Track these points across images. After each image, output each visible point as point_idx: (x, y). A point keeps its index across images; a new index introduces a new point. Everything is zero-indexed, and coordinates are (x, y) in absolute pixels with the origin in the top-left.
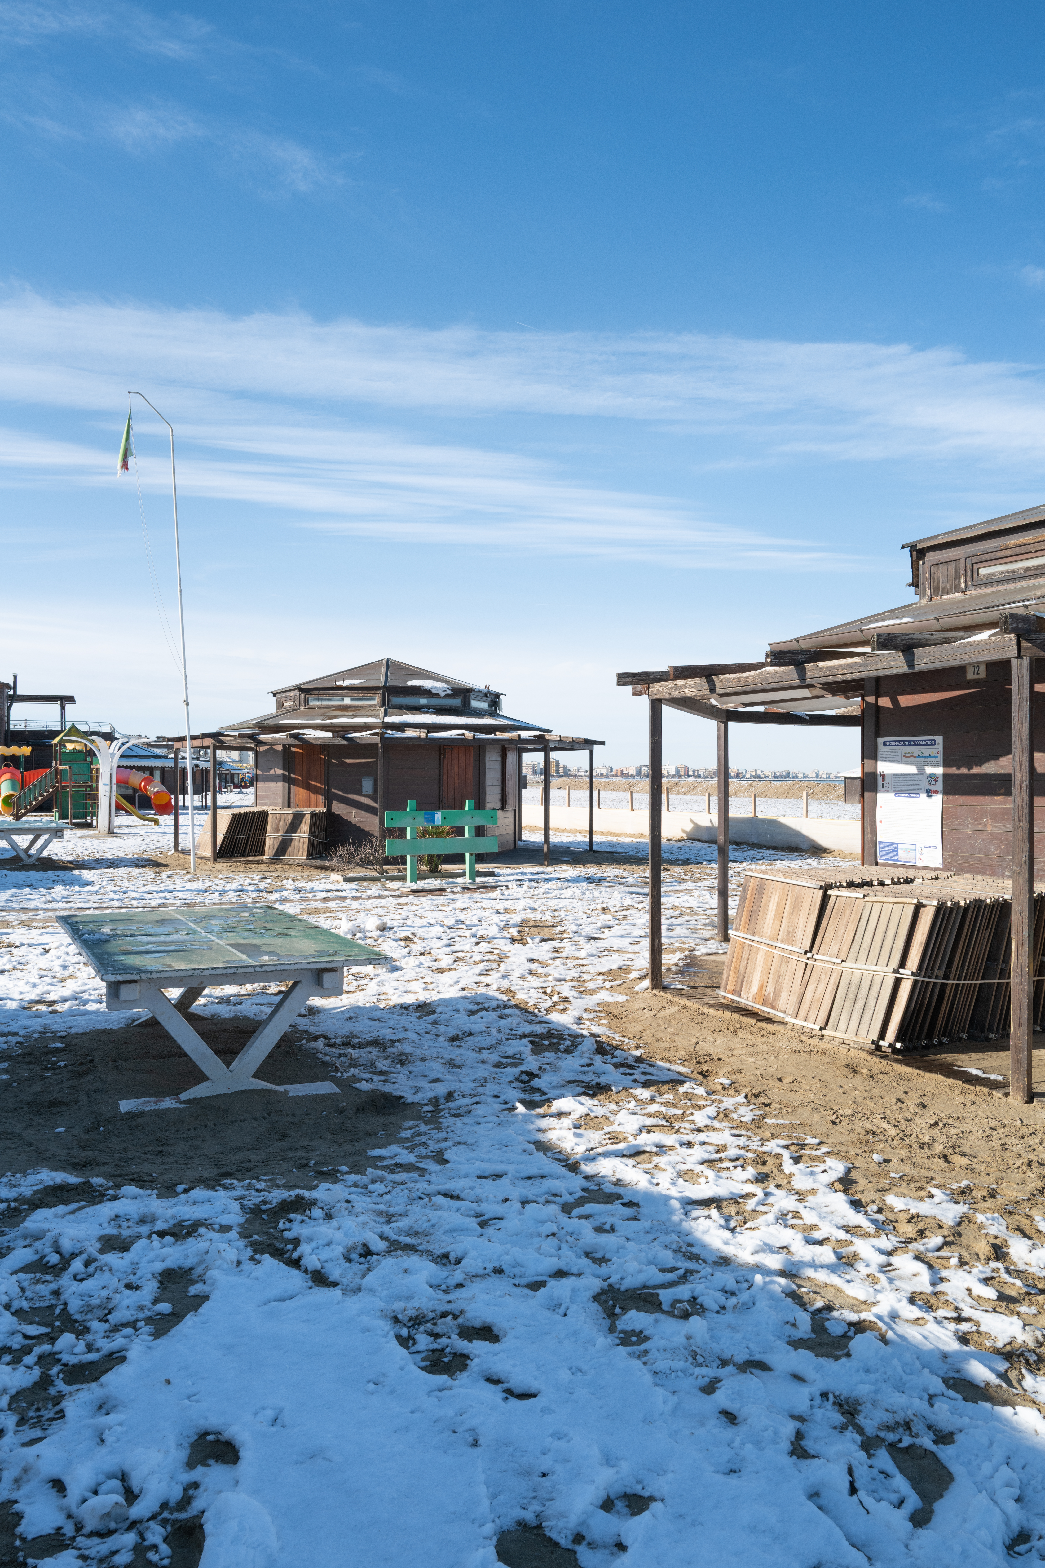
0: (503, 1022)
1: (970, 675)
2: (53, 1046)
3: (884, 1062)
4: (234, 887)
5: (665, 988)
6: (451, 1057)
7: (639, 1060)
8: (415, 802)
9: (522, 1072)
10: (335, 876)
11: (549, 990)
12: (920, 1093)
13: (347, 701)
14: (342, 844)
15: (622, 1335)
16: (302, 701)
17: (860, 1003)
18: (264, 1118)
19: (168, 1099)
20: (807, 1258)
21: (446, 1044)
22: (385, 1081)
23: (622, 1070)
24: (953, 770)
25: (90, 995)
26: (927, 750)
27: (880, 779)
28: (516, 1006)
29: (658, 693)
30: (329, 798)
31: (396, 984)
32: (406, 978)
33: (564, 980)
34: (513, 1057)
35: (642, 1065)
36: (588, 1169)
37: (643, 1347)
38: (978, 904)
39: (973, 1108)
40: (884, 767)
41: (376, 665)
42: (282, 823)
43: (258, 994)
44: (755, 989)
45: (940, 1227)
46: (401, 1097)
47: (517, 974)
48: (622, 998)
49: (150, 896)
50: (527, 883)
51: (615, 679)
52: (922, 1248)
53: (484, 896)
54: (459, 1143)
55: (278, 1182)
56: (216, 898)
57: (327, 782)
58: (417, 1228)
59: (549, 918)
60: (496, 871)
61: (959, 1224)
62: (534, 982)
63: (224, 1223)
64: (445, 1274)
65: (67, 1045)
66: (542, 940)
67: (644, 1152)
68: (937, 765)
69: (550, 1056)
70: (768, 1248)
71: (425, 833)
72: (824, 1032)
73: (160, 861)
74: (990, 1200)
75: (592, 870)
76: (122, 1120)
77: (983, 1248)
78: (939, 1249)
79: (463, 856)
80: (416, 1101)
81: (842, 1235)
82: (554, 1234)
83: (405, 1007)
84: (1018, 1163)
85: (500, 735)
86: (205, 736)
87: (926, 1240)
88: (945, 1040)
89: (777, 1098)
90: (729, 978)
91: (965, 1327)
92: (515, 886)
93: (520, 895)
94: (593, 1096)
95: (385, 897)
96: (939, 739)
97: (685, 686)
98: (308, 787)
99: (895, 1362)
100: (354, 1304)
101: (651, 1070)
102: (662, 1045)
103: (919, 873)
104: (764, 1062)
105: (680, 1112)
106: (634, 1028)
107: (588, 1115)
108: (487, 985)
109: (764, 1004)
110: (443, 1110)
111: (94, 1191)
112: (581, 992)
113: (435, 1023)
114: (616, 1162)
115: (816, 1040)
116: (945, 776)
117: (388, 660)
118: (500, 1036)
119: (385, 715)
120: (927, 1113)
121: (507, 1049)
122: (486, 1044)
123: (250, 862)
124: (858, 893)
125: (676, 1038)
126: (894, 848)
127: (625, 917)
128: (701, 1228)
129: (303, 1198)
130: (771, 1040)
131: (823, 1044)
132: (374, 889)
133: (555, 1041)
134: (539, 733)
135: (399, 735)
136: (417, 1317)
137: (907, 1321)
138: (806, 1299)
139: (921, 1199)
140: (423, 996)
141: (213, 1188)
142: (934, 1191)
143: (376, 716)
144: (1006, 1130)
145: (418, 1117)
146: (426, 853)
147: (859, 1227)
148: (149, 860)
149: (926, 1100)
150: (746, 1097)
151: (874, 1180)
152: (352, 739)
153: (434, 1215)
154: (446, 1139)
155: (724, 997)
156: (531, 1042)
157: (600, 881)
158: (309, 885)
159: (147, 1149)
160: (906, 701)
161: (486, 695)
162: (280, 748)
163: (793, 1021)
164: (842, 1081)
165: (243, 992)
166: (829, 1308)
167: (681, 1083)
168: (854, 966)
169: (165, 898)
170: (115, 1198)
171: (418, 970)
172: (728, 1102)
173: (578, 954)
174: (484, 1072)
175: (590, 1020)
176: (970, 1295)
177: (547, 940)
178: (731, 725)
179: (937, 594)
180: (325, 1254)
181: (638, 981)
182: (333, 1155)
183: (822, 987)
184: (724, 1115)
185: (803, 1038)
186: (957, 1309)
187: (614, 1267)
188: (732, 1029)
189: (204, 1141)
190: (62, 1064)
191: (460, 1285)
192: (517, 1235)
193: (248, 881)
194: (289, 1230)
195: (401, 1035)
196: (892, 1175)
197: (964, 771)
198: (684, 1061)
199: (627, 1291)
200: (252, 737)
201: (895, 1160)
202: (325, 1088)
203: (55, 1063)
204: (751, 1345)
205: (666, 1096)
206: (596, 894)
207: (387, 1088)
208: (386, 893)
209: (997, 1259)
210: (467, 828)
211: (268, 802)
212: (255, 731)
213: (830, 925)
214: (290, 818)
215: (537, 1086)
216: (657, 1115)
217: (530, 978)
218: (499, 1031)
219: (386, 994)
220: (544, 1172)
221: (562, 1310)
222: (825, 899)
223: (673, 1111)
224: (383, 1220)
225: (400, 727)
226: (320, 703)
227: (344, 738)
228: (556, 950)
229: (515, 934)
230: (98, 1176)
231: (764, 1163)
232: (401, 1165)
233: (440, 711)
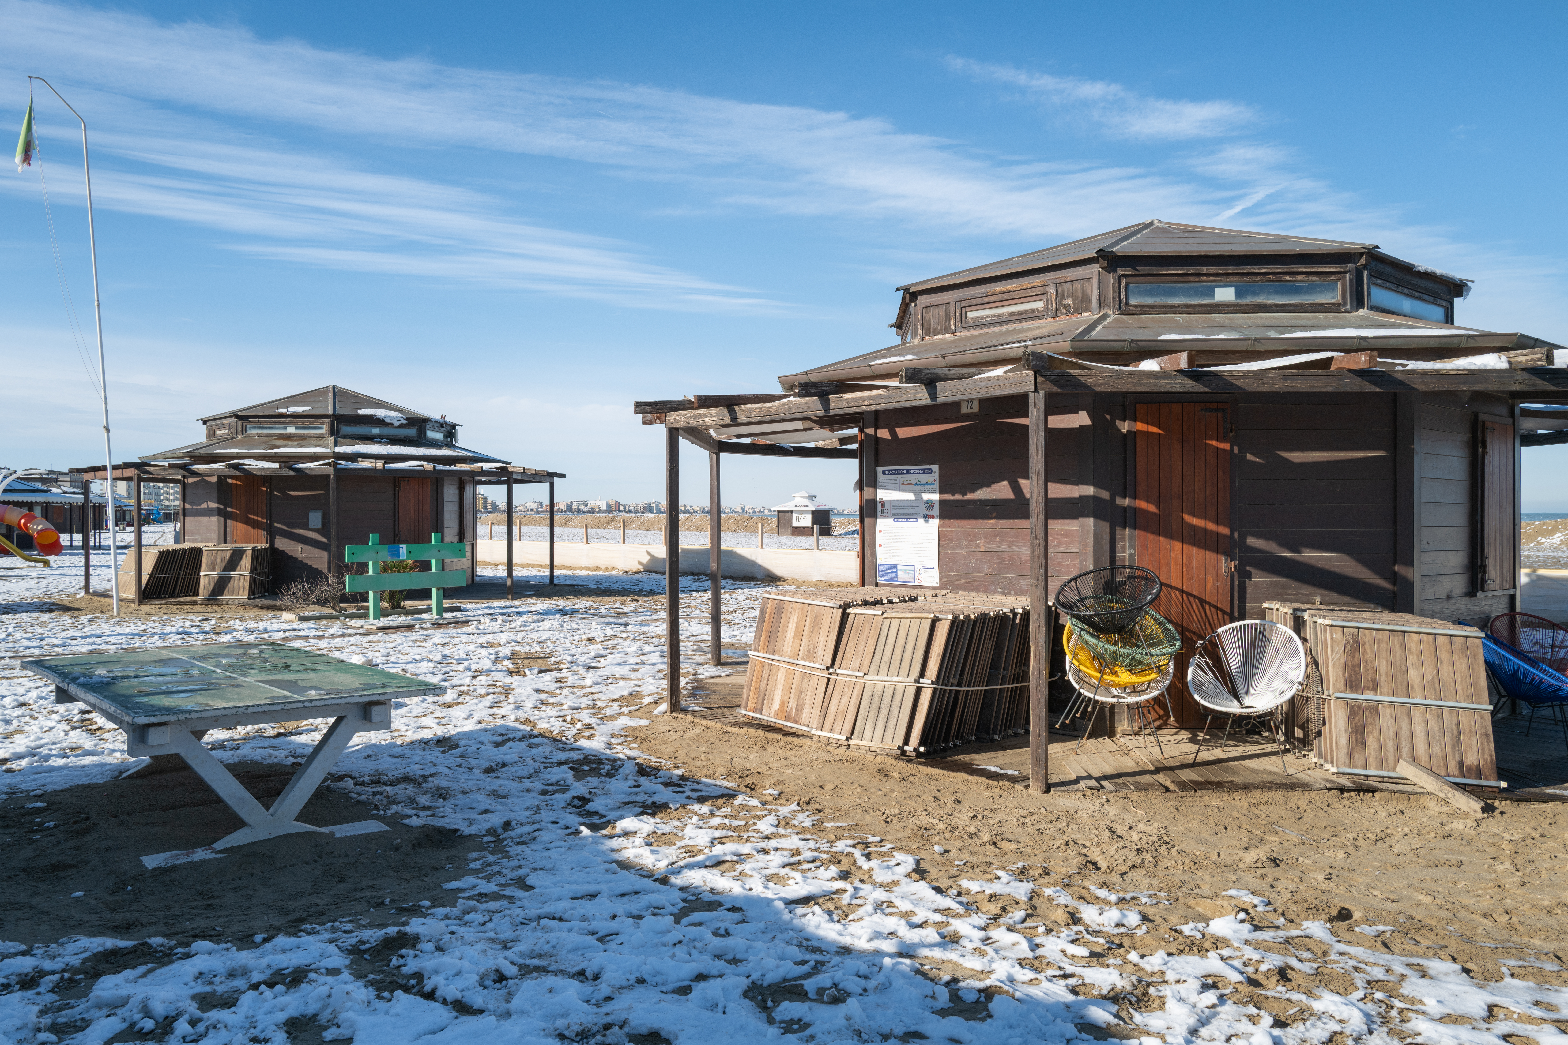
0: (534, 751)
1: (964, 410)
2: (32, 806)
3: (911, 765)
4: (174, 629)
5: (684, 710)
6: (492, 788)
7: (682, 778)
8: (377, 535)
9: (574, 797)
10: (286, 616)
11: (568, 719)
12: (952, 790)
13: (291, 430)
14: (295, 581)
15: (783, 1025)
16: (240, 429)
17: (884, 712)
18: (315, 861)
19: (200, 850)
20: (916, 940)
21: (482, 776)
22: (433, 815)
23: (671, 788)
24: (948, 497)
25: (50, 750)
26: (924, 478)
27: (879, 506)
28: (541, 735)
29: (676, 422)
30: (272, 534)
31: (405, 720)
32: (414, 714)
33: (579, 708)
34: (557, 783)
35: (688, 783)
36: (678, 881)
37: (808, 1032)
38: (983, 617)
39: (1001, 800)
40: (883, 494)
41: (319, 393)
42: (219, 560)
43: (255, 737)
44: (776, 706)
45: (1017, 903)
46: (457, 830)
47: (529, 705)
48: (644, 722)
49: (75, 642)
50: (500, 618)
51: (633, 408)
52: (1011, 922)
53: (459, 631)
54: (536, 869)
55: (362, 922)
56: (156, 641)
57: (269, 516)
58: (537, 950)
59: (538, 649)
60: (462, 606)
61: (1031, 899)
62: (549, 711)
63: (330, 966)
64: (591, 989)
65: (50, 804)
66: (540, 672)
67: (724, 862)
68: (933, 492)
69: (594, 781)
70: (877, 935)
71: (386, 568)
72: (851, 742)
73: (69, 605)
74: (1047, 877)
75: (561, 603)
76: (152, 876)
77: (1061, 916)
78: (1023, 921)
79: (430, 591)
80: (473, 832)
81: (938, 917)
82: (680, 942)
83: (425, 743)
84: (1057, 844)
85: (459, 467)
86: (127, 465)
87: (1010, 915)
88: (958, 743)
89: (827, 805)
90: (749, 697)
91: (1072, 981)
92: (487, 621)
93: (496, 629)
94: (653, 815)
95: (350, 635)
96: (935, 468)
97: (705, 415)
98: (247, 522)
99: (1033, 1016)
100: (513, 1028)
101: (699, 787)
102: (698, 763)
103: (920, 592)
104: (801, 773)
105: (743, 823)
106: (667, 750)
107: (655, 832)
108: (503, 717)
109: (785, 720)
110: (505, 839)
111: (156, 952)
112: (601, 719)
113: (462, 756)
114: (704, 872)
115: (843, 749)
116: (941, 502)
117: (334, 387)
118: (536, 765)
119: (335, 445)
120: (965, 806)
121: (549, 777)
122: (524, 772)
123: (183, 603)
124: (876, 611)
125: (710, 756)
126: (893, 569)
127: (614, 647)
128: (813, 923)
129: (405, 934)
130: (800, 752)
131: (850, 753)
132: (335, 628)
133: (594, 766)
134: (501, 465)
135: (352, 465)
136: (583, 1032)
137: (1023, 983)
138: (931, 974)
139: (991, 881)
140: (440, 731)
141: (295, 934)
142: (1000, 873)
143: (326, 446)
144: (1035, 817)
145: (481, 847)
146: (388, 589)
147: (949, 909)
148: (53, 604)
149: (959, 796)
150: (798, 804)
151: (943, 868)
152: (300, 470)
153: (552, 937)
154: (520, 867)
155: (745, 715)
156: (571, 768)
157: (573, 613)
158: (261, 625)
159: (194, 904)
160: (904, 433)
161: (442, 425)
162: (214, 479)
163: (819, 733)
164: (880, 785)
165: (236, 736)
166: (955, 980)
167: (733, 796)
168: (877, 678)
169: (94, 643)
170: (188, 956)
171: (423, 705)
172: (785, 811)
173: (582, 683)
174: (533, 800)
175: (620, 744)
176: (1065, 955)
177: (546, 671)
178: (723, 455)
179: (929, 335)
180: (460, 983)
181: (654, 706)
182: (405, 891)
183: (845, 700)
184: (785, 822)
185: (829, 748)
186: (1060, 968)
187: (751, 965)
188: (760, 745)
189: (255, 890)
190: (51, 824)
191: (609, 999)
192: (642, 946)
193: (188, 624)
194: (405, 965)
195: (433, 770)
196: (957, 863)
197: (958, 497)
198: (727, 777)
199: (769, 986)
200: (183, 467)
201: (953, 850)
202: (372, 827)
203: (41, 824)
204: (904, 1019)
205: (723, 809)
206: (574, 625)
207: (438, 822)
208: (350, 631)
209: (1075, 924)
210: (433, 562)
211: (199, 538)
212: (185, 461)
213: (850, 642)
214: (228, 556)
215: (592, 810)
216: (723, 827)
217: (544, 708)
218: (534, 760)
219: (398, 731)
220: (637, 887)
221: (720, 1008)
222: (845, 617)
223: (736, 823)
224: (500, 947)
225: (353, 457)
226: (260, 431)
227: (291, 468)
228: (559, 680)
229: (511, 666)
230: (156, 935)
231: (839, 862)
232: (486, 895)
233: (394, 441)
